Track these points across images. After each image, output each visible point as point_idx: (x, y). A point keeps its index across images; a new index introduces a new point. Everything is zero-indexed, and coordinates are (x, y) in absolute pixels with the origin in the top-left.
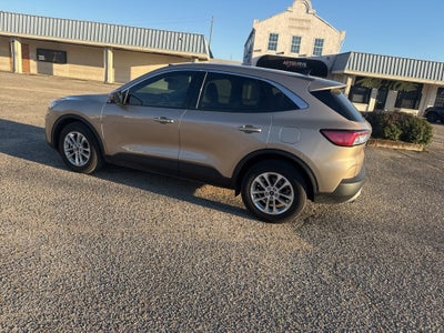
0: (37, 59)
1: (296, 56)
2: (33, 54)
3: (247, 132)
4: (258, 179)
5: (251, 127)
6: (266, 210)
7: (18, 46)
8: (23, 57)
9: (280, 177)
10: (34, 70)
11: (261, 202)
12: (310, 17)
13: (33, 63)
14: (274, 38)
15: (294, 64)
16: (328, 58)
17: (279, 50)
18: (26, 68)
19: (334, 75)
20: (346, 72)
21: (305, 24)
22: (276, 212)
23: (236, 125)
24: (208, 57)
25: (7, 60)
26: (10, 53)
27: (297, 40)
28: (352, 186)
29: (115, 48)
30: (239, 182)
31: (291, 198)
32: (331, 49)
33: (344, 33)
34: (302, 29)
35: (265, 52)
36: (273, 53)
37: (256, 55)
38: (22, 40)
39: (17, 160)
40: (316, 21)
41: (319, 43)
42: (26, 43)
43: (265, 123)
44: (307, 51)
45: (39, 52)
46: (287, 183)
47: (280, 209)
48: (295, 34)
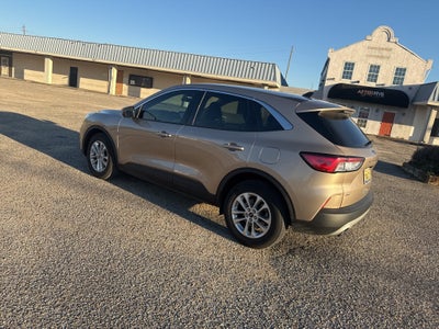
0: (129, 84)
1: (373, 85)
2: (126, 79)
3: (231, 149)
4: (239, 199)
5: (235, 145)
6: (245, 233)
7: (114, 72)
8: (117, 81)
9: (259, 198)
10: (125, 93)
11: (241, 222)
12: (392, 45)
13: (125, 87)
14: (349, 67)
15: (369, 93)
16: (410, 88)
17: (354, 79)
18: (119, 90)
19: (417, 106)
20: (429, 103)
21: (385, 53)
22: (254, 235)
23: (221, 142)
24: (279, 85)
25: (105, 83)
26: (107, 78)
27: (374, 70)
28: (339, 217)
29: (193, 76)
30: (222, 199)
31: (269, 222)
32: (414, 79)
33: (431, 62)
34: (382, 57)
35: (339, 80)
36: (347, 82)
37: (328, 83)
38: (118, 67)
39: (58, 162)
40: (398, 50)
41: (401, 72)
42: (121, 70)
43: (249, 142)
44: (386, 80)
45: (132, 77)
46: (265, 206)
47: (258, 232)
48: (373, 63)
